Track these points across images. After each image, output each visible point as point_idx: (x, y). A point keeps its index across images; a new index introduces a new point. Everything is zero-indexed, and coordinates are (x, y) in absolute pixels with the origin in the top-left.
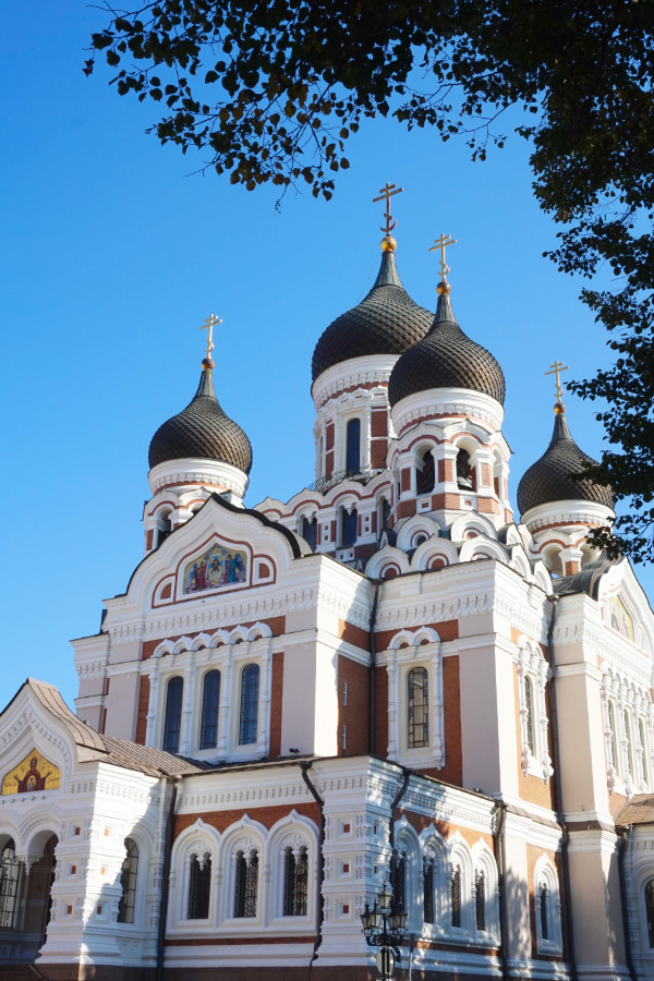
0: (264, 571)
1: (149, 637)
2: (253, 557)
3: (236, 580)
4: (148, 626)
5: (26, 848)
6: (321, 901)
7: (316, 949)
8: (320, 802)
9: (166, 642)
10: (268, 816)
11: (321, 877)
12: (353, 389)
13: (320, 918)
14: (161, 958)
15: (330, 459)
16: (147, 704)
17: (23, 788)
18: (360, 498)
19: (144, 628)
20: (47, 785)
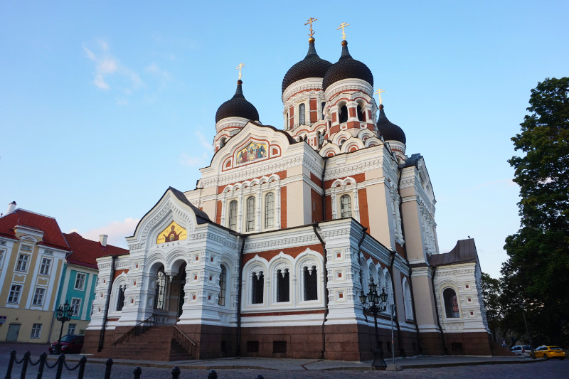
0: (275, 151)
1: (220, 184)
2: (270, 146)
3: (262, 156)
4: (220, 179)
5: (170, 268)
6: (327, 292)
7: (326, 316)
8: (323, 244)
9: (229, 186)
10: (294, 252)
11: (326, 280)
12: (301, 92)
13: (327, 300)
14: (239, 322)
15: (292, 121)
16: (221, 213)
17: (168, 240)
18: (309, 132)
19: (218, 181)
20: (180, 238)
